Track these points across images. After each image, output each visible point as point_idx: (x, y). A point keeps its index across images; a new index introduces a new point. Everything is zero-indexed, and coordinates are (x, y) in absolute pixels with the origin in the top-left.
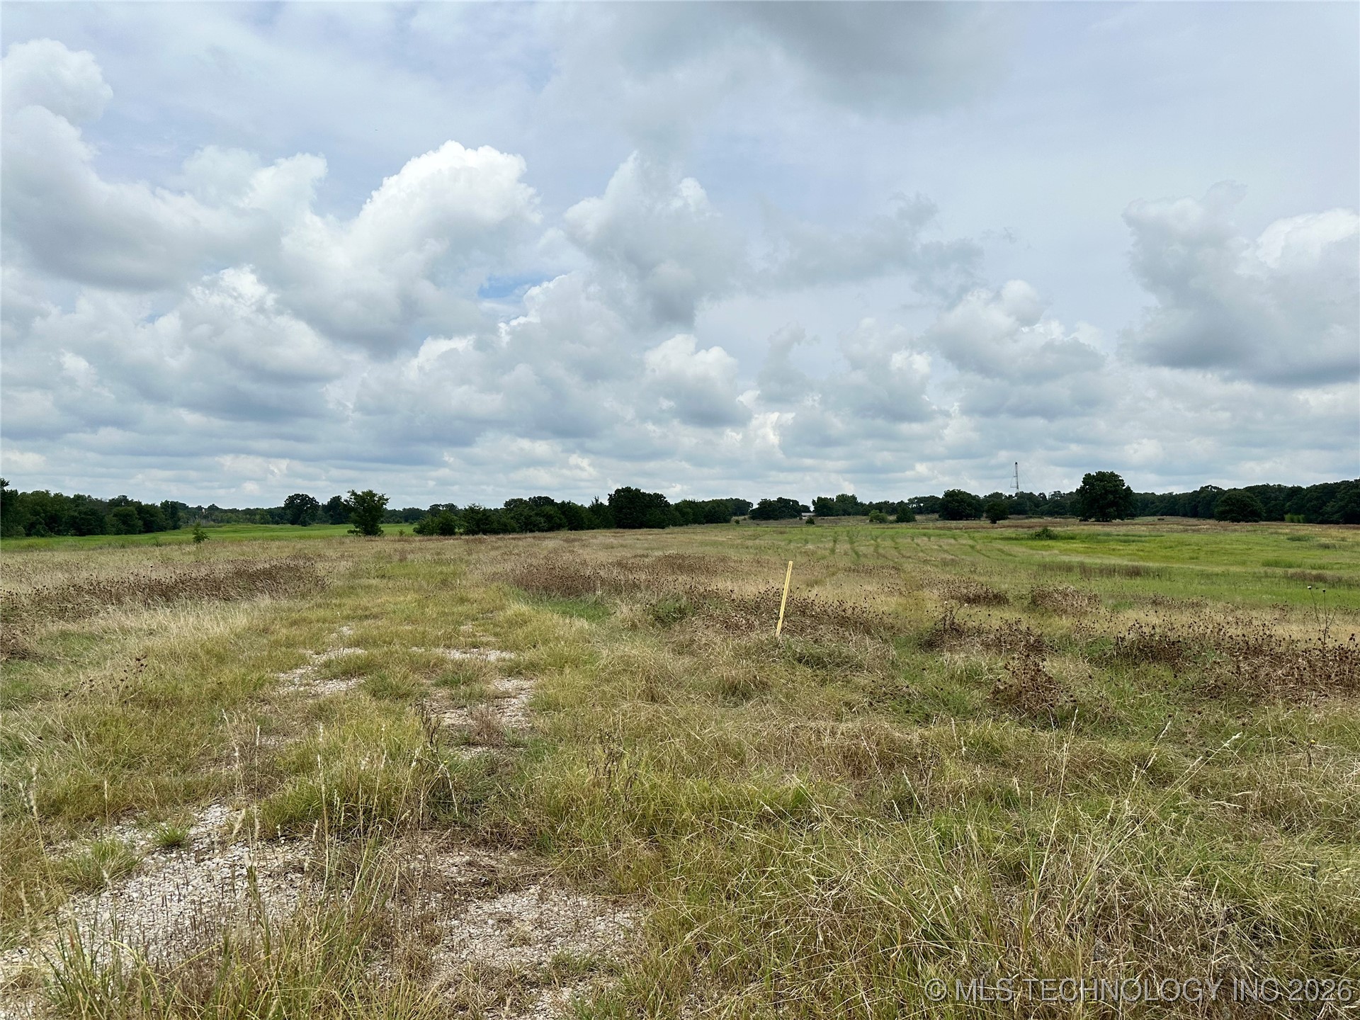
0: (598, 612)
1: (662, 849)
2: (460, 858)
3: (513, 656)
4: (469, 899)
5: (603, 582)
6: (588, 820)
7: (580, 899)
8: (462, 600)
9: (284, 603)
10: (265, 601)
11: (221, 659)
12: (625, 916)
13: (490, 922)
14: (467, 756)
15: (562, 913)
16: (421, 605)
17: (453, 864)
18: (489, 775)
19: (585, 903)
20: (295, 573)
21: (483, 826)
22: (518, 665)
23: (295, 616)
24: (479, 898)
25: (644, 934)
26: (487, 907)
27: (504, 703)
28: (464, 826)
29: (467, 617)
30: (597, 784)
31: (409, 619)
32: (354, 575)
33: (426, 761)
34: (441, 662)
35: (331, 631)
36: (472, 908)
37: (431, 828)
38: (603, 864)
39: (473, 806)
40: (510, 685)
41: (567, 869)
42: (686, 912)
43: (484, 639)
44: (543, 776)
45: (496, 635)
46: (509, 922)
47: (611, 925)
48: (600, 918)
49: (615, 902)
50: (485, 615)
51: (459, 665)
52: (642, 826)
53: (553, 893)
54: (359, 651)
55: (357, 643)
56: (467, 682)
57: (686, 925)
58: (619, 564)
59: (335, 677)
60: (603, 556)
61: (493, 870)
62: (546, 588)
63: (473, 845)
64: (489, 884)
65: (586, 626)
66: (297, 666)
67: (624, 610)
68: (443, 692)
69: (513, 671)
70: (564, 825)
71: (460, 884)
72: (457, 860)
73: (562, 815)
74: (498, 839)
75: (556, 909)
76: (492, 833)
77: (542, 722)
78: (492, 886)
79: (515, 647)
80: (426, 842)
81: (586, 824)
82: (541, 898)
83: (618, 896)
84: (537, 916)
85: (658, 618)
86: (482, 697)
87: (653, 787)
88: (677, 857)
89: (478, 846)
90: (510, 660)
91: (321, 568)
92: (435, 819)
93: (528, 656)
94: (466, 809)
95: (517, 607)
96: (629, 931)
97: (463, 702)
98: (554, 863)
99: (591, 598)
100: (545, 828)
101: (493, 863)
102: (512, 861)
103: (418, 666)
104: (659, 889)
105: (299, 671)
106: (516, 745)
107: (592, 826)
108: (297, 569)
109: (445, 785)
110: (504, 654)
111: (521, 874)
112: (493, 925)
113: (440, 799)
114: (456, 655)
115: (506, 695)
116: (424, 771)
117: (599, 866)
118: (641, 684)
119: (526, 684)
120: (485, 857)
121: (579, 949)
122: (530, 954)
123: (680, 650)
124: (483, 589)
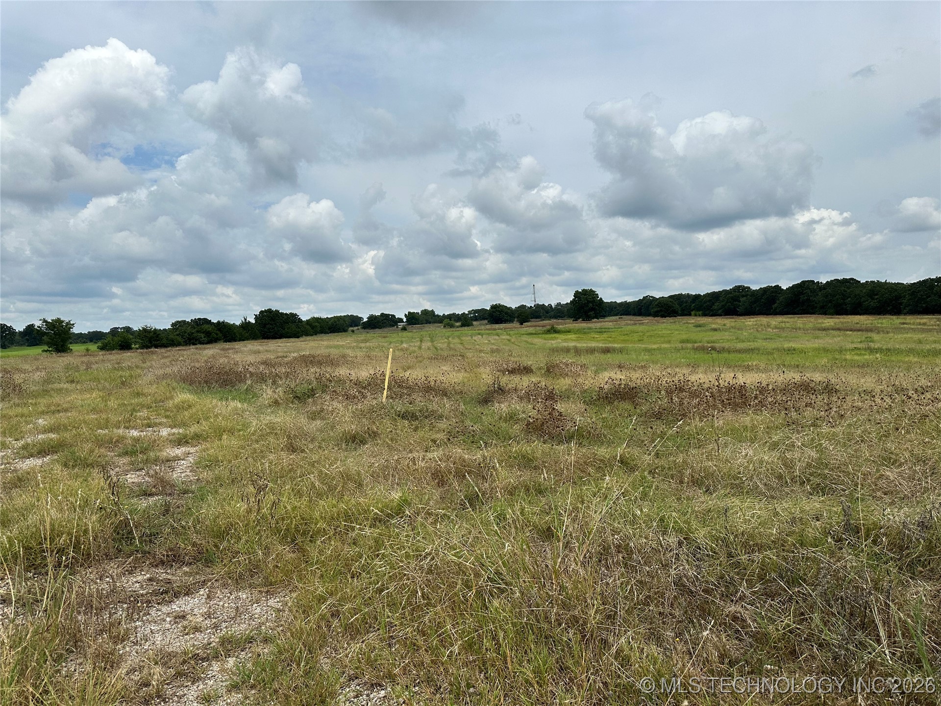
0: (249, 395)
1: (302, 550)
2: (141, 577)
3: (181, 431)
4: (150, 605)
5: (252, 374)
6: (244, 538)
7: (240, 594)
8: (138, 394)
12: (275, 601)
13: (168, 619)
14: (144, 504)
15: (226, 605)
16: (105, 400)
17: (136, 582)
18: (164, 515)
19: (244, 596)
21: (160, 552)
22: (185, 436)
24: (158, 604)
25: (290, 611)
26: (165, 609)
27: (174, 464)
28: (144, 553)
29: (143, 406)
30: (249, 511)
31: (94, 410)
32: (47, 381)
33: (110, 508)
34: (121, 439)
35: (27, 423)
36: (153, 612)
37: (117, 558)
38: (257, 567)
39: (151, 538)
40: (179, 451)
41: (229, 574)
42: (321, 590)
43: (157, 421)
44: (209, 510)
45: (167, 417)
46: (184, 617)
47: (265, 608)
48: (256, 605)
49: (267, 592)
50: (158, 404)
51: (137, 440)
52: (287, 537)
53: (219, 592)
54: (52, 436)
55: (50, 430)
56: (145, 451)
57: (321, 600)
58: (264, 363)
59: (32, 456)
60: (251, 359)
61: (169, 582)
62: (206, 382)
63: (153, 566)
64: (166, 592)
65: (239, 405)
67: (268, 393)
68: (125, 460)
69: (181, 441)
70: (225, 543)
71: (142, 595)
72: (140, 578)
73: (223, 536)
74: (174, 559)
75: (221, 603)
76: (168, 556)
77: (206, 475)
78: (169, 593)
79: (184, 424)
80: (112, 568)
81: (243, 541)
82: (209, 597)
83: (270, 587)
84: (206, 610)
85: (296, 397)
86: (156, 461)
87: (294, 508)
88: (314, 554)
89: (156, 566)
90: (179, 433)
91: (18, 378)
92: (120, 551)
93: (194, 429)
94: (145, 541)
95: (184, 396)
96: (279, 610)
97: (141, 465)
98: (219, 570)
99: (243, 387)
100: (211, 547)
101: (169, 577)
102: (185, 573)
103: (100, 443)
104: (301, 579)
106: (186, 492)
107: (247, 541)
109: (127, 525)
110: (175, 430)
111: (192, 582)
112: (170, 621)
113: (123, 535)
114: (135, 433)
115: (177, 458)
116: (108, 516)
117: (254, 568)
118: (284, 441)
119: (192, 450)
120: (162, 574)
121: (240, 629)
122: (201, 638)
123: (313, 416)
124: (155, 386)
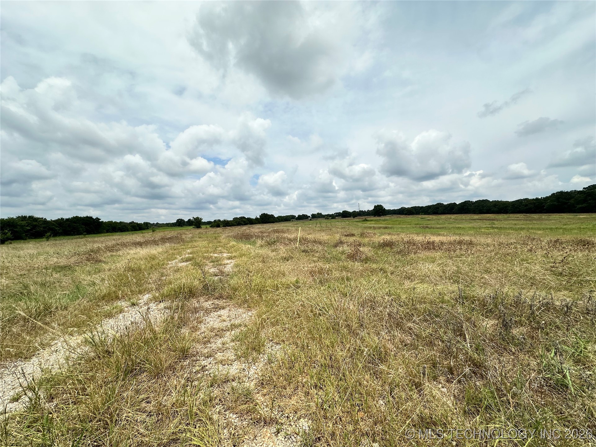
0: (254, 243)
2: (210, 302)
4: (211, 312)
5: (256, 236)
7: (240, 310)
8: (219, 242)
9: (173, 245)
10: (168, 245)
11: (154, 259)
12: (250, 313)
13: (216, 317)
14: (214, 278)
15: (235, 313)
16: (208, 244)
17: (208, 304)
18: (220, 283)
21: (217, 295)
22: (231, 257)
23: (175, 248)
24: (214, 312)
25: (254, 317)
26: (216, 313)
27: (227, 266)
28: (212, 294)
29: (220, 246)
31: (205, 247)
32: (192, 237)
33: (202, 280)
34: (211, 257)
35: (184, 251)
36: (212, 314)
37: (203, 296)
39: (214, 290)
40: (228, 261)
41: (237, 303)
43: (224, 251)
44: (234, 281)
45: (227, 250)
46: (221, 316)
47: (247, 315)
48: (244, 314)
49: (248, 310)
50: (224, 246)
51: (216, 257)
53: (233, 309)
54: (190, 255)
55: (191, 253)
56: (217, 261)
58: (261, 232)
59: (184, 262)
60: (257, 231)
61: (218, 305)
62: (241, 238)
65: (249, 246)
66: (174, 260)
67: (259, 242)
68: (212, 264)
69: (229, 258)
71: (209, 309)
73: (236, 290)
74: (221, 297)
75: (233, 313)
76: (219, 296)
77: (235, 270)
78: (217, 308)
79: (232, 253)
80: (202, 299)
82: (229, 310)
83: (249, 308)
84: (228, 315)
85: (269, 244)
86: (220, 265)
89: (215, 299)
90: (230, 256)
91: (183, 237)
92: (204, 294)
93: (234, 254)
94: (212, 291)
95: (233, 243)
96: (251, 316)
97: (216, 266)
98: (234, 302)
99: (252, 240)
100: (232, 294)
101: (218, 303)
102: (224, 302)
103: (204, 258)
104: (259, 306)
105: (174, 261)
106: (228, 275)
108: (178, 237)
109: (207, 285)
110: (228, 254)
111: (225, 305)
113: (206, 289)
114: (216, 255)
115: (227, 264)
116: (202, 282)
117: (246, 301)
118: (261, 259)
119: (233, 261)
120: (216, 302)
121: (237, 322)
122: (225, 324)
123: (273, 251)
124: (225, 239)
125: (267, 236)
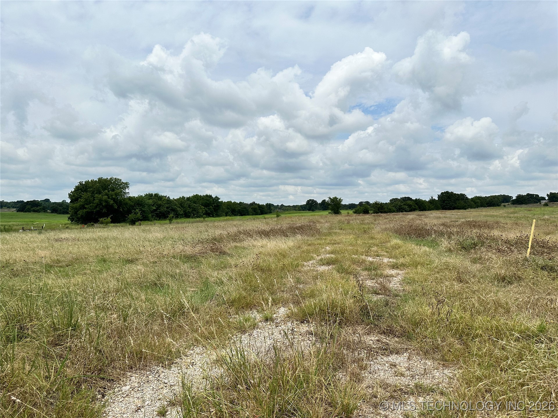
0: (434, 244)
1: (467, 346)
2: (374, 338)
3: (394, 261)
4: (378, 354)
5: (435, 232)
6: (430, 329)
7: (427, 361)
8: (372, 238)
9: (306, 238)
10: (299, 237)
11: (284, 256)
12: (448, 371)
13: (387, 365)
14: (375, 298)
15: (419, 366)
16: (356, 240)
17: (371, 340)
18: (385, 307)
19: (429, 364)
20: (309, 227)
21: (384, 326)
22: (397, 264)
23: (310, 242)
24: (382, 355)
25: (458, 380)
26: (385, 359)
27: (391, 279)
28: (375, 325)
29: (374, 245)
30: (433, 314)
31: (351, 245)
32: (331, 228)
33: (359, 298)
34: (364, 261)
35: (322, 248)
36: (379, 358)
37: (362, 325)
38: (437, 348)
39: (379, 317)
40: (393, 272)
41: (421, 348)
42: (478, 373)
43: (382, 254)
44: (410, 308)
45: (387, 252)
46: (395, 366)
47: (442, 374)
48: (437, 371)
49: (443, 365)
50: (382, 244)
51: (371, 263)
52: (456, 334)
53: (414, 357)
54: (332, 256)
55: (332, 253)
56: (375, 269)
57: (479, 379)
58: (443, 225)
59: (324, 264)
60: (435, 222)
61: (387, 344)
62: (408, 234)
63: (379, 333)
64: (386, 350)
65: (427, 249)
66: (310, 260)
67: (445, 243)
68: (366, 273)
69: (394, 267)
70: (418, 330)
71: (374, 348)
72: (373, 338)
73: (418, 326)
74: (389, 332)
75: (416, 364)
76: (387, 330)
77: (408, 288)
78: (387, 350)
79: (396, 257)
80: (360, 329)
81: (429, 331)
82: (409, 359)
83: (445, 362)
84: (407, 366)
85: (463, 247)
86: (381, 276)
87: (461, 318)
88: (475, 350)
89: (381, 334)
90: (393, 262)
91: (318, 226)
92: (363, 321)
93: (401, 260)
94: (376, 319)
95: (396, 241)
96: (450, 378)
97: (373, 277)
98: (414, 344)
99: (430, 239)
100: (410, 330)
101: (388, 341)
102: (396, 342)
103: (354, 262)
104: (465, 362)
105: (311, 262)
106: (397, 296)
107: (432, 331)
108: (310, 226)
109: (367, 308)
110: (391, 260)
111: (400, 348)
112: (388, 366)
113: (365, 313)
114: (370, 259)
115: (392, 276)
116: (358, 301)
117: (436, 348)
118: (455, 275)
119: (401, 272)
120: (384, 339)
121: (426, 382)
122: (405, 381)
123: (474, 261)
124: (381, 234)
125: (458, 233)
